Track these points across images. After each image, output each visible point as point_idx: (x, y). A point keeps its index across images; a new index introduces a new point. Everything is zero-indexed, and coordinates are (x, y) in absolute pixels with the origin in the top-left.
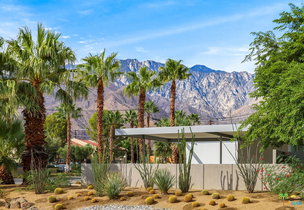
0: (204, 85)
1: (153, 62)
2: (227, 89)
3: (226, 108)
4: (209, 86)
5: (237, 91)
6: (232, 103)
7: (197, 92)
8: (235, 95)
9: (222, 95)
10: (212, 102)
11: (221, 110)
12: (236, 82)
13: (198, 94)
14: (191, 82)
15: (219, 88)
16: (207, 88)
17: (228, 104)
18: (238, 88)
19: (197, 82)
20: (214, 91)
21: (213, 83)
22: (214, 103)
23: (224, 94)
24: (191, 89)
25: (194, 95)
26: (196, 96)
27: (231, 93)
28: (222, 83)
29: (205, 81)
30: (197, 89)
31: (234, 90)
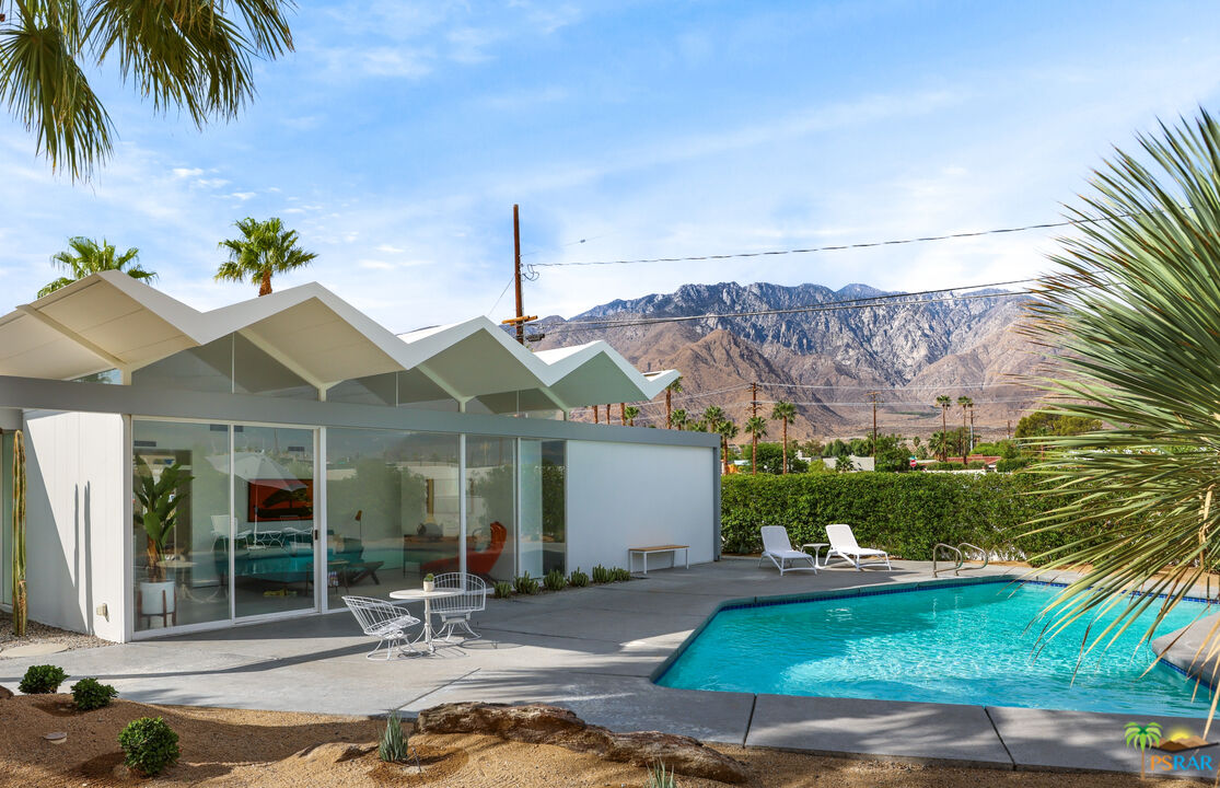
0: (866, 321)
1: (767, 285)
2: (911, 327)
3: (909, 362)
4: (875, 323)
5: (931, 328)
6: (923, 351)
7: (852, 335)
8: (927, 336)
9: (902, 338)
10: (883, 352)
11: (901, 367)
12: (930, 311)
13: (854, 340)
14: (839, 318)
15: (896, 324)
16: (871, 326)
17: (915, 354)
18: (934, 323)
19: (850, 315)
20: (885, 331)
21: (884, 317)
22: (886, 354)
23: (906, 336)
24: (841, 329)
25: (845, 341)
26: (850, 342)
27: (920, 333)
28: (902, 314)
29: (867, 313)
30: (852, 329)
31: (927, 326)
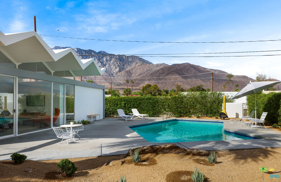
0: (104, 60)
1: (79, 49)
2: (115, 63)
3: (115, 72)
4: (107, 61)
5: (120, 64)
6: (118, 69)
7: (101, 64)
8: (119, 66)
9: (113, 66)
10: (108, 69)
11: (113, 73)
12: (120, 59)
13: (101, 65)
14: (98, 59)
15: (112, 62)
16: (106, 62)
17: (116, 70)
18: (121, 63)
19: (101, 59)
20: (109, 64)
21: (109, 60)
22: (109, 69)
23: (114, 65)
24: (98, 62)
25: (99, 65)
26: (100, 66)
27: (117, 65)
28: (113, 60)
29: (105, 59)
30: (101, 62)
31: (119, 63)
